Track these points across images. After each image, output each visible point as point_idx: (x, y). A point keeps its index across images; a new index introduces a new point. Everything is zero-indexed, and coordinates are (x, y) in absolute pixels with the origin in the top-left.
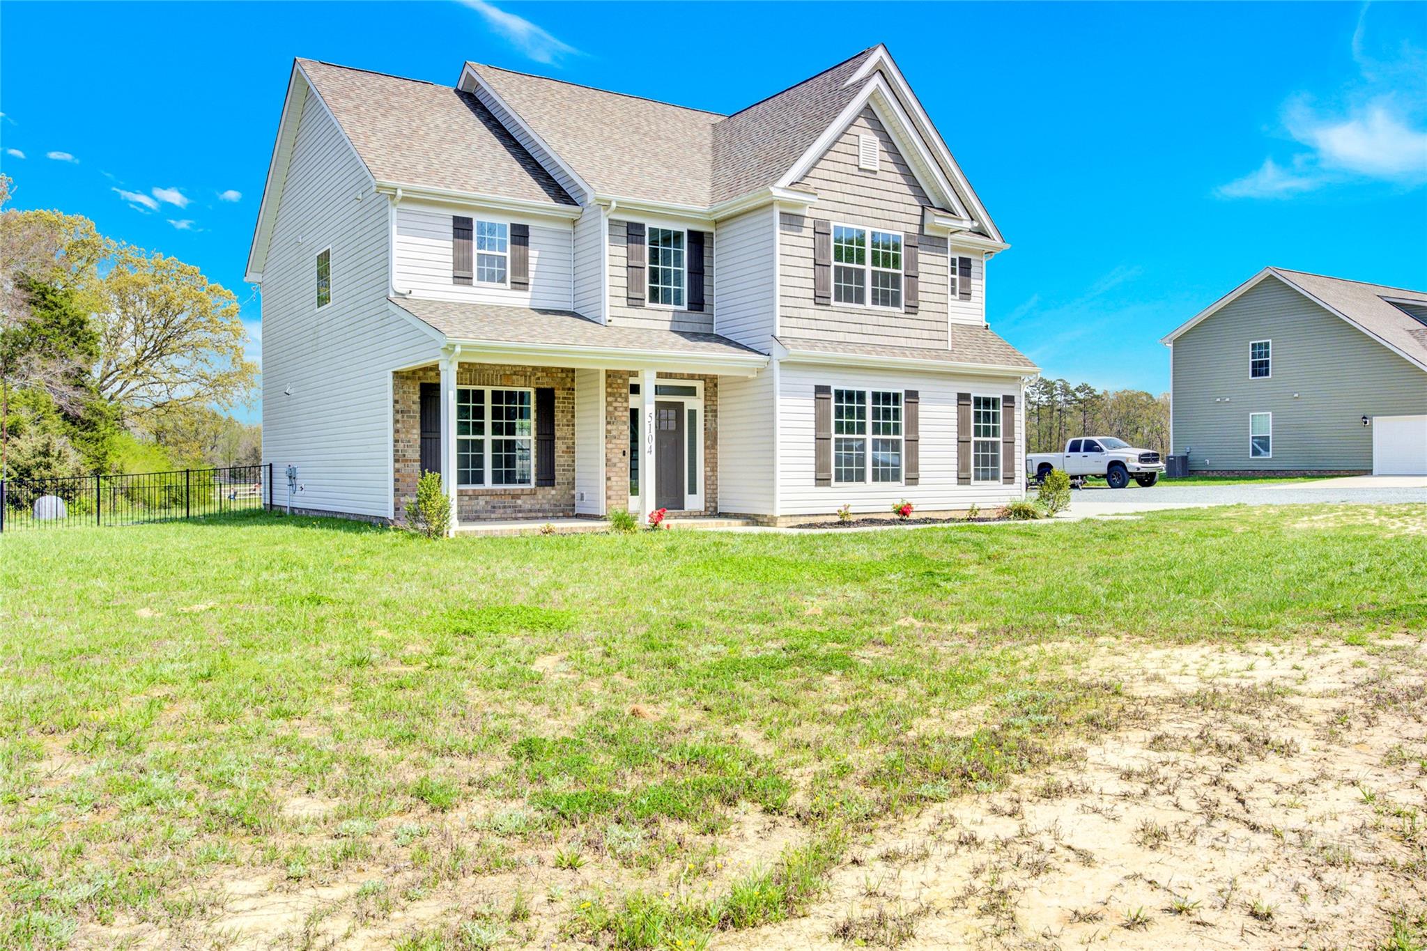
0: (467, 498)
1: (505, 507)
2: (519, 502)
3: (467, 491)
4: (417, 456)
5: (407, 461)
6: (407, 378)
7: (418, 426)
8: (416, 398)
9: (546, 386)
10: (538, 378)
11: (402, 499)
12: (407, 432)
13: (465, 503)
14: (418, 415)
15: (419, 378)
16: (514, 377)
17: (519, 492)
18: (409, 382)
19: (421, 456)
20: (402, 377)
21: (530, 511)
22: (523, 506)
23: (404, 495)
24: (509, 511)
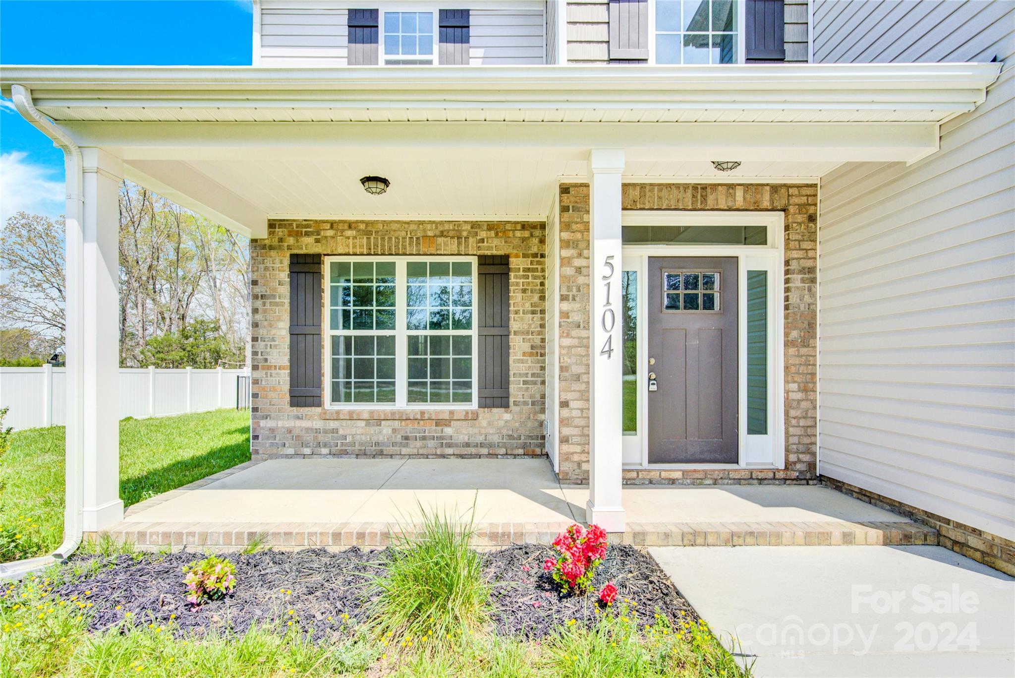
0: (363, 423)
1: (424, 438)
2: (448, 431)
3: (359, 413)
4: (285, 360)
5: (269, 368)
6: (271, 248)
7: (286, 317)
8: (284, 275)
9: (495, 252)
10: (482, 241)
11: (263, 423)
12: (271, 326)
13: (359, 431)
14: (287, 301)
15: (289, 248)
16: (441, 240)
17: (446, 416)
18: (273, 253)
19: (291, 360)
20: (264, 247)
21: (467, 445)
22: (455, 435)
23: (266, 417)
24: (431, 444)
